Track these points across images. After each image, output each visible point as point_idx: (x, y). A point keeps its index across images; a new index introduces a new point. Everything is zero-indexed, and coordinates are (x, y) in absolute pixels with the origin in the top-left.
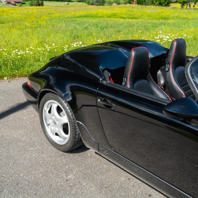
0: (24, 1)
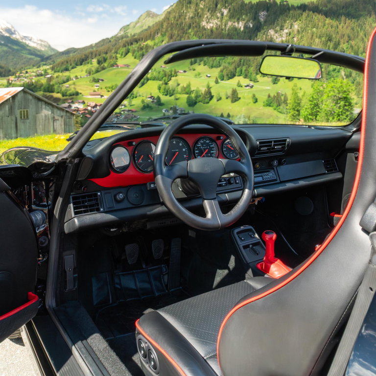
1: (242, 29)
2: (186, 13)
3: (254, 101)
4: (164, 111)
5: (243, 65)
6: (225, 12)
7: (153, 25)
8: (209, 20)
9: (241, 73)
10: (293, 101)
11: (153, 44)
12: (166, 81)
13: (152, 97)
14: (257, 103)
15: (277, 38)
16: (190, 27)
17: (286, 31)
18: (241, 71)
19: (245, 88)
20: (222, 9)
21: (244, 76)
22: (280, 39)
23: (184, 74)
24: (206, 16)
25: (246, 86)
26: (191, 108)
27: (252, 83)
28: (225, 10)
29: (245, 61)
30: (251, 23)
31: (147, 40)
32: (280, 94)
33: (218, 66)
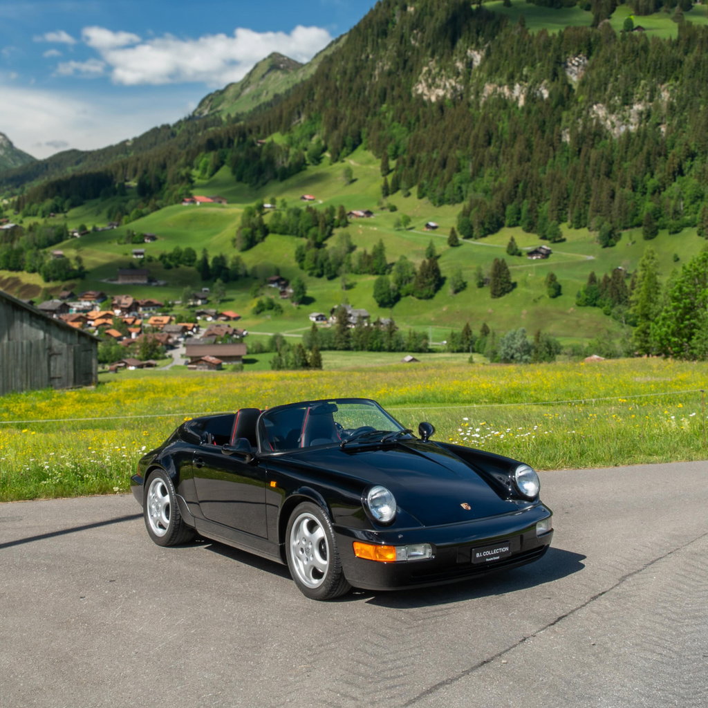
0: (253, 353)
1: (521, 103)
2: (374, 61)
3: (553, 292)
4: (314, 319)
5: (524, 197)
6: (477, 58)
7: (288, 92)
8: (434, 79)
9: (519, 219)
10: (645, 297)
11: (285, 142)
12: (319, 239)
13: (282, 279)
14: (559, 298)
15: (614, 127)
16: (383, 98)
17: (638, 107)
18: (519, 212)
19: (529, 258)
20: (469, 51)
21: (525, 225)
22: (623, 129)
23: (366, 219)
24: (425, 69)
25: (531, 254)
26: (387, 310)
27: (546, 245)
28: (476, 53)
29: (530, 185)
30: (546, 87)
31: (270, 133)
32: (622, 274)
33: (457, 198)
